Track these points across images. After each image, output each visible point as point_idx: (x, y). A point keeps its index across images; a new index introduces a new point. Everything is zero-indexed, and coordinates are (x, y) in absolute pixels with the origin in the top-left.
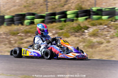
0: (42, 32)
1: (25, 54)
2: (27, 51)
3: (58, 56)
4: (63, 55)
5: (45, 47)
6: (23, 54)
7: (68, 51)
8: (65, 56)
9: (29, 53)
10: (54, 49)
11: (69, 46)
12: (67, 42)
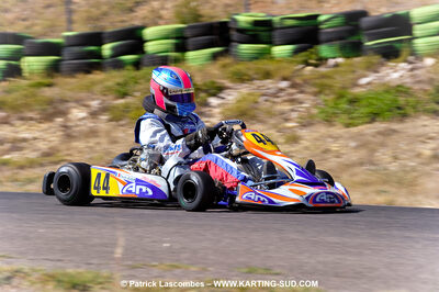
0: (169, 102)
1: (104, 188)
2: (111, 179)
3: (234, 196)
4: (256, 194)
5: (182, 160)
6: (95, 188)
7: (275, 178)
8: (262, 198)
9: (121, 186)
10: (219, 171)
11: (276, 159)
12: (269, 141)
